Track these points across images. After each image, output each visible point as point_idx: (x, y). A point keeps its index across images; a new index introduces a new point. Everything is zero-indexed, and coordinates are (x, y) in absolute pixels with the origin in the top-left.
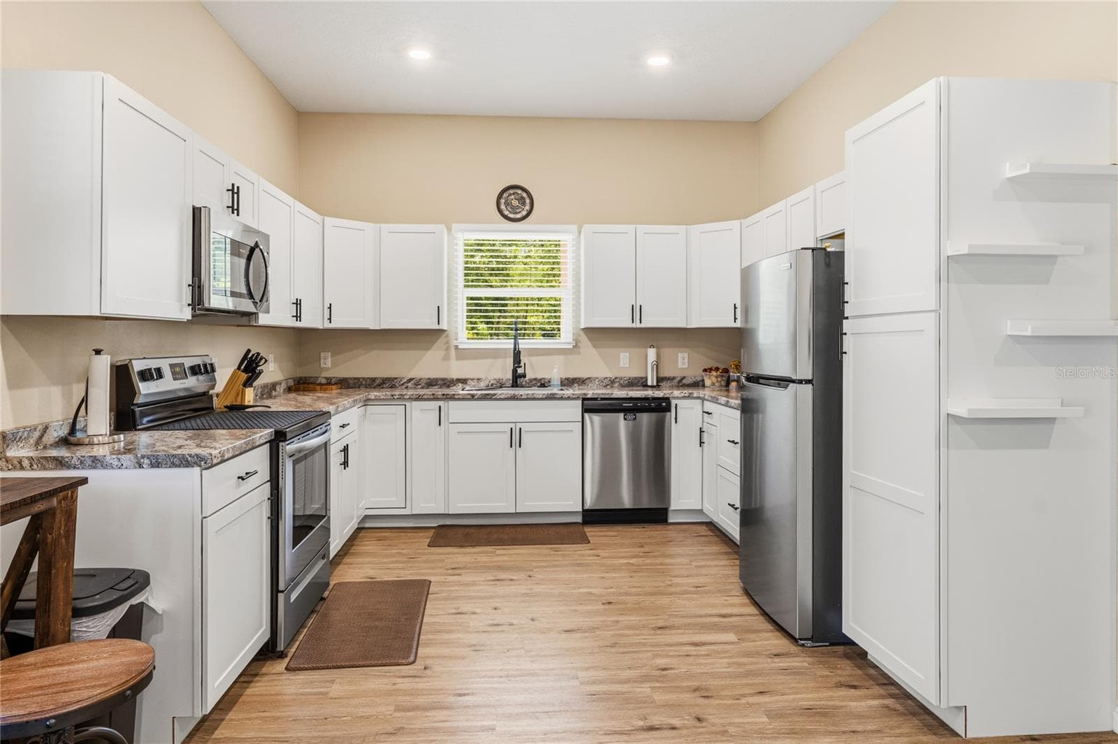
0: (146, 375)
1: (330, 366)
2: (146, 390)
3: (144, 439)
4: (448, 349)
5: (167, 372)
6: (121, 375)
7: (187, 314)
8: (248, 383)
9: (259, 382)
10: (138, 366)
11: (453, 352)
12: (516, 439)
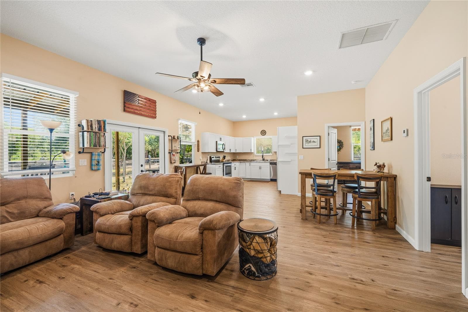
0: (213, 158)
1: (238, 157)
2: (213, 159)
3: (212, 163)
4: (254, 155)
5: (215, 157)
6: (211, 158)
7: (216, 152)
8: (224, 159)
9: (225, 159)
10: (212, 157)
11: (254, 156)
12: (260, 168)
